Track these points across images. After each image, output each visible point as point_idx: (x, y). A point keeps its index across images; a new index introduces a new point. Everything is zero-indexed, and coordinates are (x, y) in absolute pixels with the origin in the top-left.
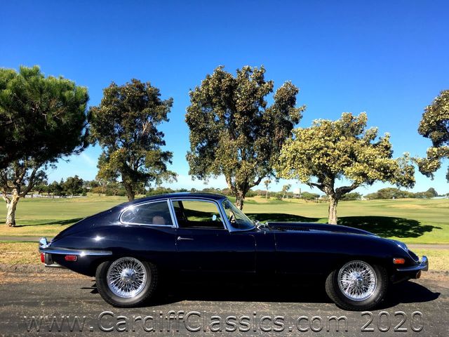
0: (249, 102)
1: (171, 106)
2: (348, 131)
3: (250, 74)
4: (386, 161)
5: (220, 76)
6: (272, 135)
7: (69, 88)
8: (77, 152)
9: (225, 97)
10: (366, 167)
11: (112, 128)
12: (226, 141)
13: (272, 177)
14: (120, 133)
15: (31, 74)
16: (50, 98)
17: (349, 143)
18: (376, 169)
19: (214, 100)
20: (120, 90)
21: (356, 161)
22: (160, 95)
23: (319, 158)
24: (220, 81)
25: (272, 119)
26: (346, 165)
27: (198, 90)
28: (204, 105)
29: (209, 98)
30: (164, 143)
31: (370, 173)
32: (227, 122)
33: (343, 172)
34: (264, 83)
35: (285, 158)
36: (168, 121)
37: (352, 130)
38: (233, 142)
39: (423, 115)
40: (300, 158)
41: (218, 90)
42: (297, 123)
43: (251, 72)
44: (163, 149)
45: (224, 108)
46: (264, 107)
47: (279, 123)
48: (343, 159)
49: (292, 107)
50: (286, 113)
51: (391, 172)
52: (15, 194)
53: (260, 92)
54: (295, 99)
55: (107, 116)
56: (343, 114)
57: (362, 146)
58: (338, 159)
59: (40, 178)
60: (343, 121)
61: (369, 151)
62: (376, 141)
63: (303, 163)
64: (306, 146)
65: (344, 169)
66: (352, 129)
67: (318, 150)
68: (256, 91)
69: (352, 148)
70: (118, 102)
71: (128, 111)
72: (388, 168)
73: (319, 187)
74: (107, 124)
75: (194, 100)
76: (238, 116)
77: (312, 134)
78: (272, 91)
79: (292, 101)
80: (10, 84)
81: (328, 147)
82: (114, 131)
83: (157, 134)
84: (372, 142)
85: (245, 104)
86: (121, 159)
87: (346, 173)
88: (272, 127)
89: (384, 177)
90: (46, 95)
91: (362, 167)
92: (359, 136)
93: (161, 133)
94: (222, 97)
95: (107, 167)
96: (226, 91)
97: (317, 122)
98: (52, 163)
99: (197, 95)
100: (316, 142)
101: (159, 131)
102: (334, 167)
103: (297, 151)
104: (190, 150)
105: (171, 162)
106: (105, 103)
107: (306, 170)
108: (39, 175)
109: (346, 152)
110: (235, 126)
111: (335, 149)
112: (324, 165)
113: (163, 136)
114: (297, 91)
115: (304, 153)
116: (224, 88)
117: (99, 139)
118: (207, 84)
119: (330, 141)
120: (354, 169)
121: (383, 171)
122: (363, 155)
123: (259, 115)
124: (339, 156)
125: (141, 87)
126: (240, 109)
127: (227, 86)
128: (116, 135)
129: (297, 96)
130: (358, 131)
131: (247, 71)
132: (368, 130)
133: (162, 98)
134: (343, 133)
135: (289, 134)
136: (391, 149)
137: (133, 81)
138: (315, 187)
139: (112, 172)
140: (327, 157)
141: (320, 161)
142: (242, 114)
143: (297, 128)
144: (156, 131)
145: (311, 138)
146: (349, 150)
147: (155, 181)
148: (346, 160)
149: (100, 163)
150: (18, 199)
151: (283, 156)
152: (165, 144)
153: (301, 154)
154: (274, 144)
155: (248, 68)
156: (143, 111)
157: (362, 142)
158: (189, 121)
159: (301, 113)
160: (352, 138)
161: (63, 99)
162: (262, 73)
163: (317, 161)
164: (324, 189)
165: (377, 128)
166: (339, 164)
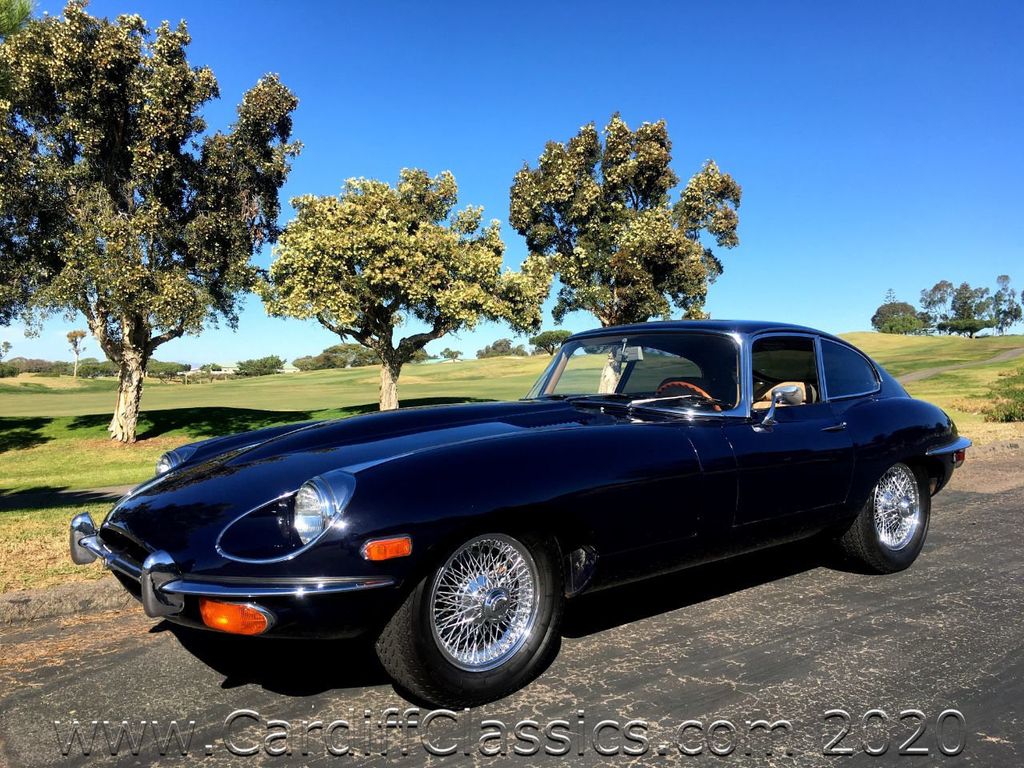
2: (422, 211)
3: (145, 37)
6: (234, 209)
9: (104, 91)
18: (497, 295)
19: (67, 97)
23: (382, 270)
24: (88, 42)
26: (438, 286)
29: (44, 90)
31: (490, 303)
37: (430, 208)
38: (126, 220)
39: (512, 189)
40: (332, 268)
42: (281, 184)
43: (143, 31)
46: (200, 131)
47: (249, 180)
48: (433, 273)
54: (288, 120)
63: (338, 278)
65: (435, 295)
67: (380, 250)
68: (189, 86)
73: (357, 336)
76: (148, 150)
77: (353, 213)
78: (217, 95)
79: (284, 127)
88: (231, 189)
92: (442, 224)
94: (95, 92)
96: (110, 75)
97: (356, 185)
100: (375, 232)
103: (323, 252)
111: (415, 249)
112: (395, 285)
114: (294, 103)
115: (340, 257)
116: (105, 65)
119: (399, 230)
120: (462, 295)
126: (152, 131)
127: (114, 61)
129: (294, 116)
130: (440, 211)
131: (133, 28)
132: (460, 211)
135: (272, 210)
138: (350, 337)
140: (399, 266)
141: (385, 276)
145: (349, 221)
148: (440, 276)
155: (139, 23)
162: (183, 41)
163: (379, 276)
164: (368, 341)
165: (482, 207)
166: (426, 283)
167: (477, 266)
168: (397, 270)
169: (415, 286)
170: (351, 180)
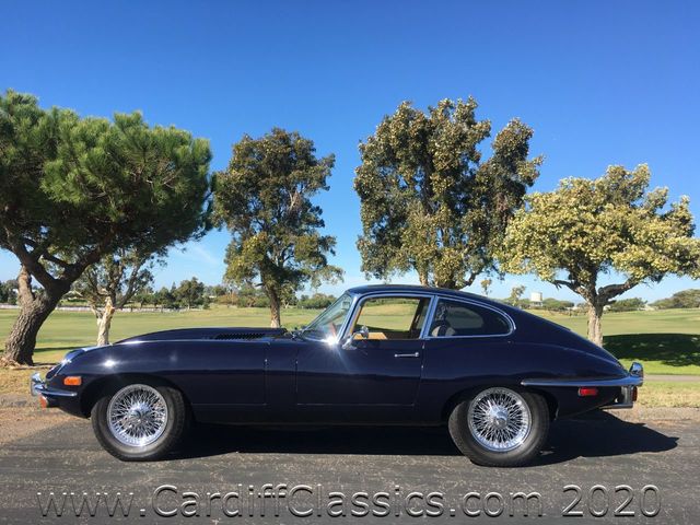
0: (454, 155)
1: (332, 166)
2: (617, 195)
3: (450, 111)
4: (683, 241)
5: (408, 116)
6: (491, 205)
7: (183, 142)
8: (197, 237)
9: (414, 149)
10: (649, 252)
11: (245, 203)
12: (418, 217)
13: (493, 272)
14: (257, 210)
15: (130, 123)
16: (157, 157)
17: (621, 214)
18: (666, 255)
19: (399, 155)
20: (255, 145)
21: (632, 242)
22: (314, 150)
23: (570, 240)
24: (407, 123)
25: (491, 180)
26: (615, 250)
27: (372, 140)
28: (382, 164)
29: (390, 152)
30: (322, 223)
31: (656, 262)
32: (418, 188)
33: (610, 261)
34: (475, 124)
35: (513, 240)
36: (328, 189)
37: (625, 192)
38: (428, 218)
40: (539, 240)
41: (404, 139)
42: (531, 185)
43: (451, 107)
44: (321, 232)
45: (413, 166)
46: (477, 161)
47: (503, 187)
48: (610, 240)
49: (522, 159)
50: (514, 170)
51: (692, 260)
52: (108, 304)
53: (469, 138)
54: (526, 145)
55: (237, 185)
56: (610, 168)
57: (642, 218)
58: (602, 240)
59: (144, 280)
60: (608, 178)
61: (654, 226)
62: (665, 210)
63: (543, 247)
64: (548, 221)
65: (612, 256)
66: (623, 191)
67: (568, 226)
68: (463, 137)
69: (624, 222)
70: (253, 164)
71: (268, 176)
72: (687, 252)
73: (570, 285)
74: (238, 196)
75: (366, 157)
76: (437, 178)
77: (558, 202)
78: (489, 136)
79: (522, 150)
80: (101, 140)
81: (584, 222)
82: (247, 208)
83: (312, 211)
84: (660, 212)
85: (447, 159)
86: (259, 250)
87: (615, 261)
88: (491, 193)
89: (680, 268)
90: (152, 154)
91: (642, 253)
92: (637, 203)
93: (318, 208)
94: (410, 148)
95: (240, 261)
96: (417, 139)
97: (567, 183)
98: (160, 259)
99: (371, 149)
100: (564, 214)
101: (314, 205)
102: (595, 254)
103: (533, 230)
104: (362, 234)
105: (333, 253)
106: (236, 166)
107: (548, 259)
108: (142, 277)
109: (615, 228)
110: (432, 194)
111: (596, 224)
112: (579, 250)
113: (321, 212)
114: (530, 134)
115: (545, 233)
116: (414, 133)
117: (227, 220)
118: (386, 129)
119: (586, 211)
120: (629, 256)
121: (679, 259)
122: (643, 232)
123: (469, 175)
124: (604, 235)
125: (285, 140)
126: (439, 166)
127: (418, 131)
128: (251, 214)
129: (529, 142)
130: (634, 194)
131: (446, 107)
132: (651, 192)
133: (318, 155)
134: (609, 199)
135: (519, 203)
136: (692, 222)
137: (274, 131)
138: (565, 286)
139: (246, 269)
140: (583, 237)
141: (572, 244)
142: (444, 174)
143: (531, 193)
144: (310, 205)
145: (556, 208)
146: (619, 225)
147: (310, 281)
148: (615, 242)
149: (228, 256)
150: (113, 312)
151: (511, 237)
152: (323, 226)
153: (540, 233)
154: (495, 221)
155: (448, 103)
156: (290, 176)
157: (642, 212)
158: (360, 188)
159: (538, 168)
160: (624, 207)
161: (175, 158)
162: (470, 108)
163: (567, 245)
164: (578, 289)
165: (666, 188)
166: (604, 248)
167: (647, 233)
168: (581, 240)
169: (595, 251)
170: (564, 180)
